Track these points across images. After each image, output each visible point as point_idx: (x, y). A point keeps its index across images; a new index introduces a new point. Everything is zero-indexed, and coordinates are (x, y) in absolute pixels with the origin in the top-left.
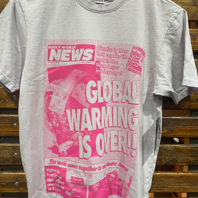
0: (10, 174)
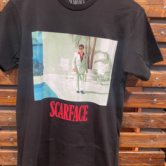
0: (6, 132)
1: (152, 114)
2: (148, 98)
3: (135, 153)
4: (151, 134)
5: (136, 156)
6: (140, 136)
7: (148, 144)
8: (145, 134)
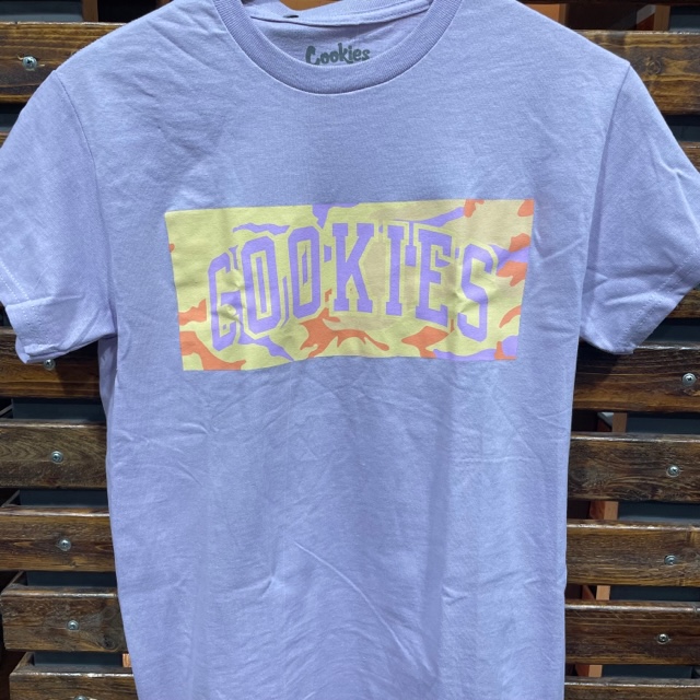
1: (672, 438)
2: (658, 370)
3: (596, 611)
4: (668, 528)
5: (600, 622)
6: (618, 536)
7: (654, 570)
8: (642, 528)
